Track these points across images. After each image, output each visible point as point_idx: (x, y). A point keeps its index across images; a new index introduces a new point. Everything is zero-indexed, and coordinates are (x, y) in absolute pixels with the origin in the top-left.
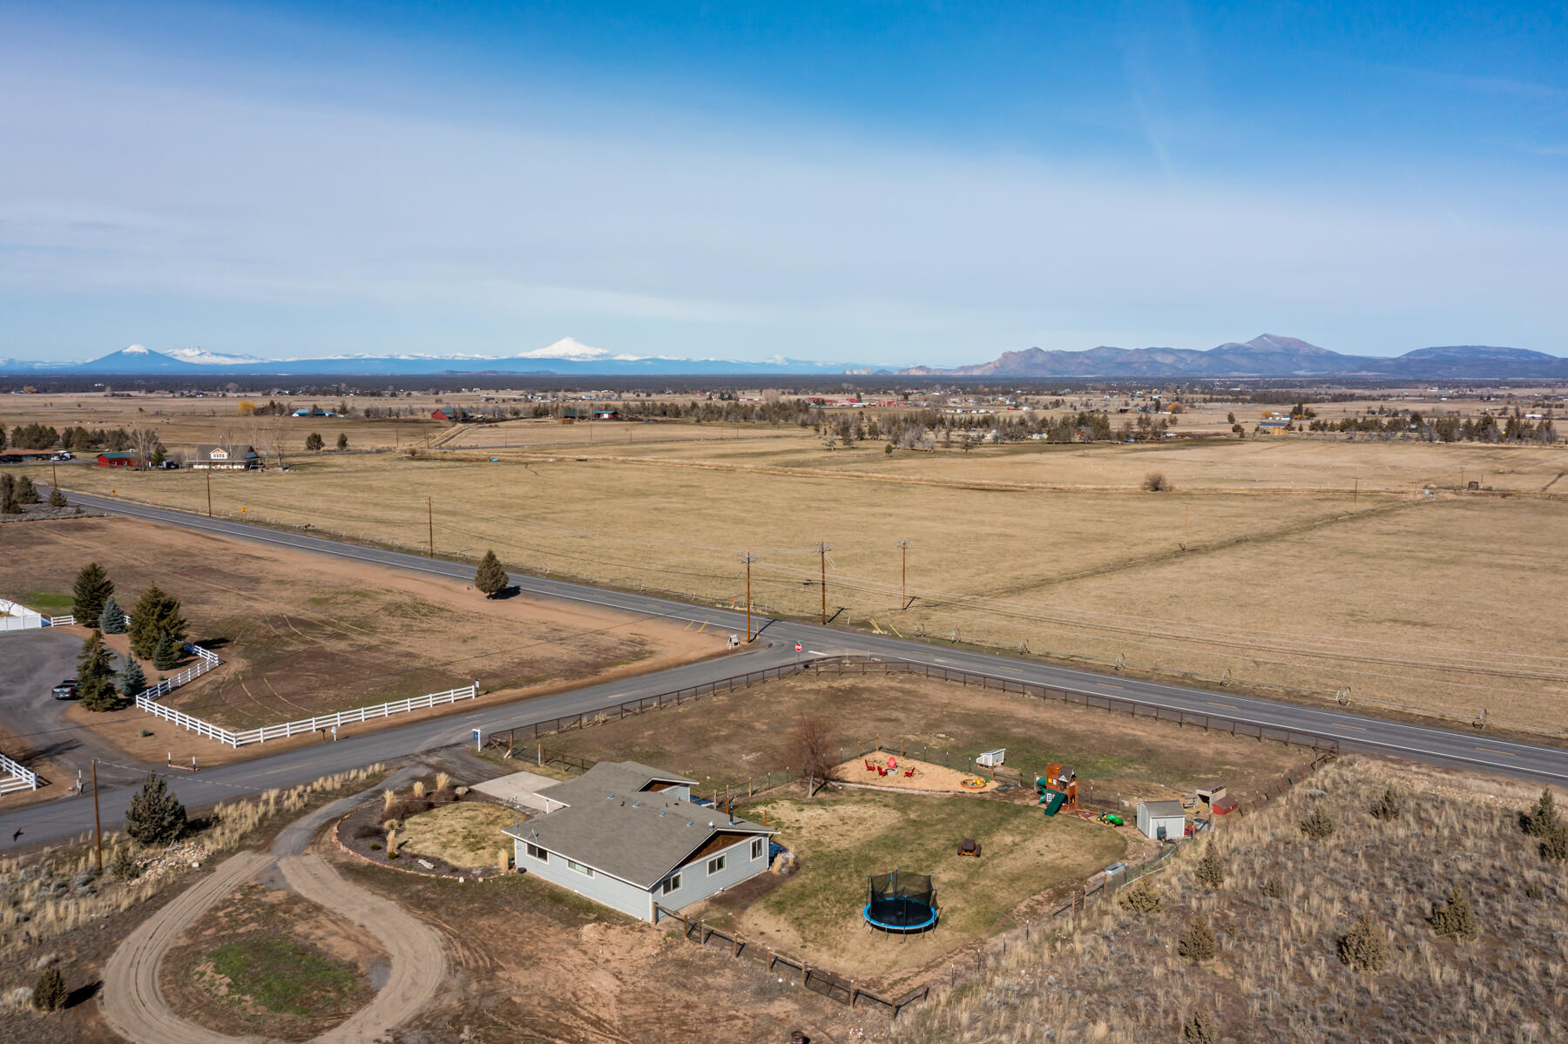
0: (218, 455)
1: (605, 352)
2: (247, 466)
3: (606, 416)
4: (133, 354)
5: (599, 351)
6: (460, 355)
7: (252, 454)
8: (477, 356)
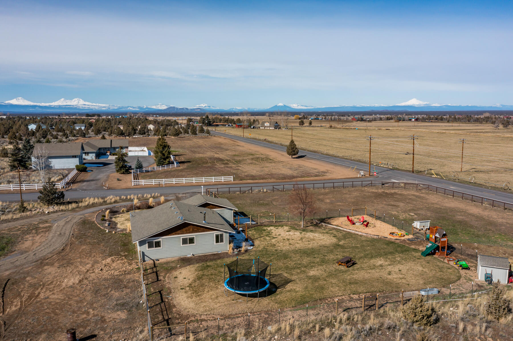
0: (267, 124)
1: (428, 103)
2: (275, 128)
3: (413, 120)
4: (279, 106)
5: (426, 103)
6: (377, 105)
7: (277, 124)
8: (382, 105)
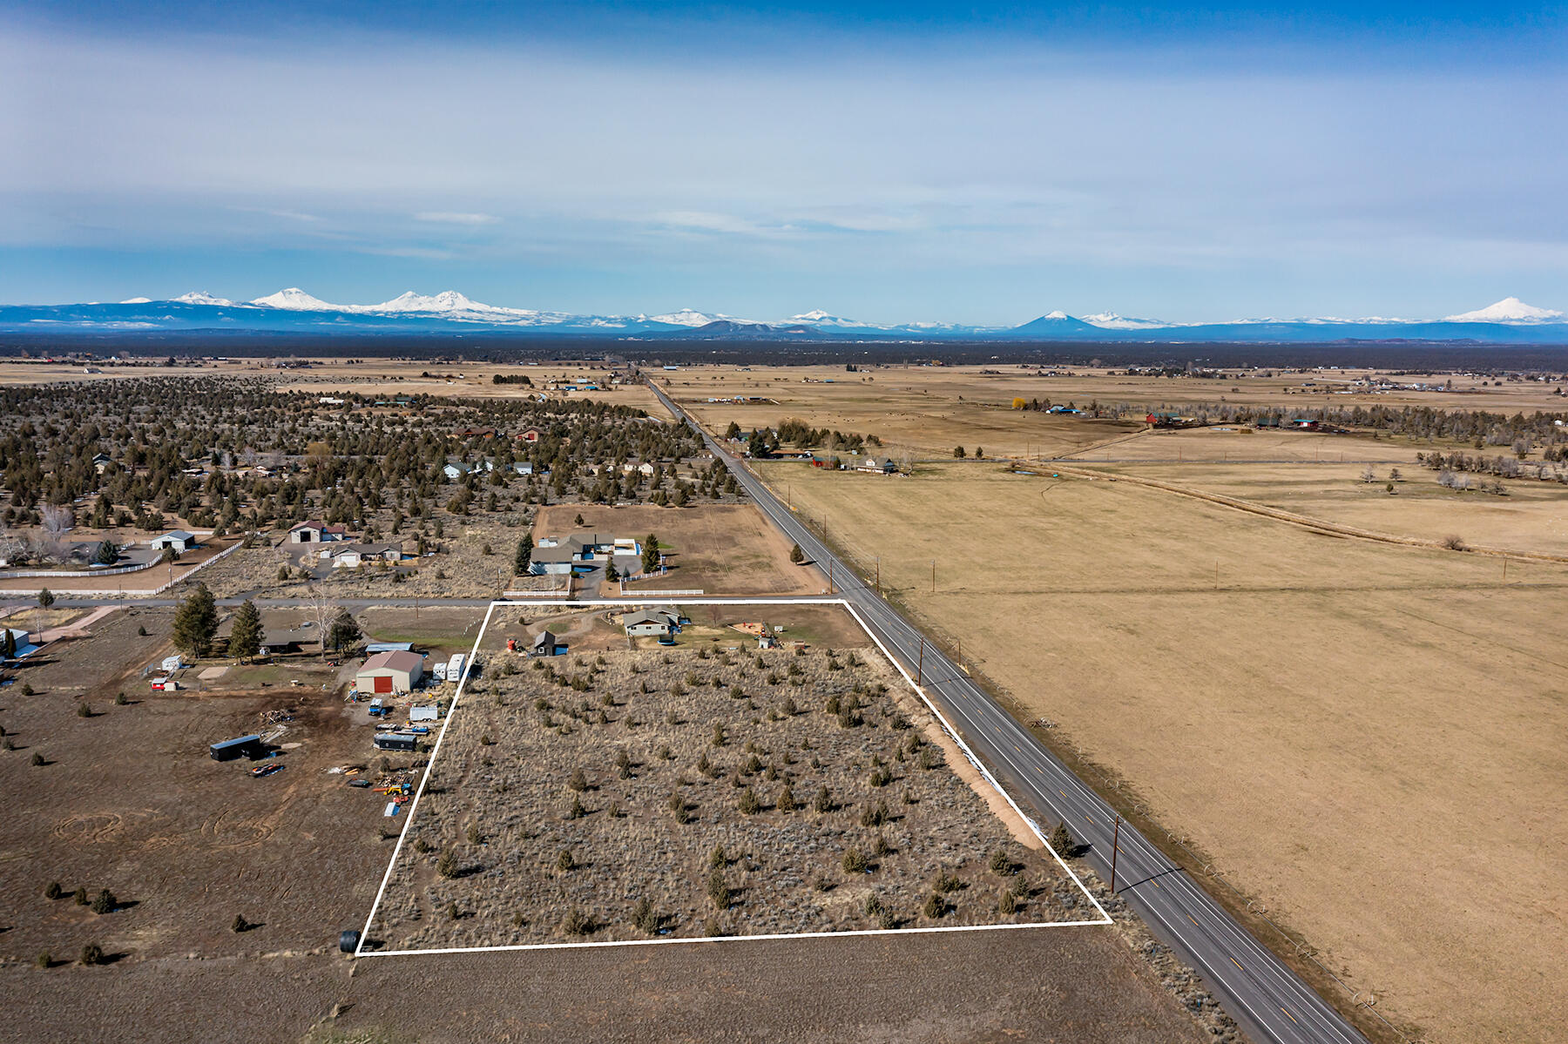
1: (1557, 314)
2: (886, 470)
3: (1305, 425)
5: (1551, 313)
6: (1377, 319)
7: (890, 464)
